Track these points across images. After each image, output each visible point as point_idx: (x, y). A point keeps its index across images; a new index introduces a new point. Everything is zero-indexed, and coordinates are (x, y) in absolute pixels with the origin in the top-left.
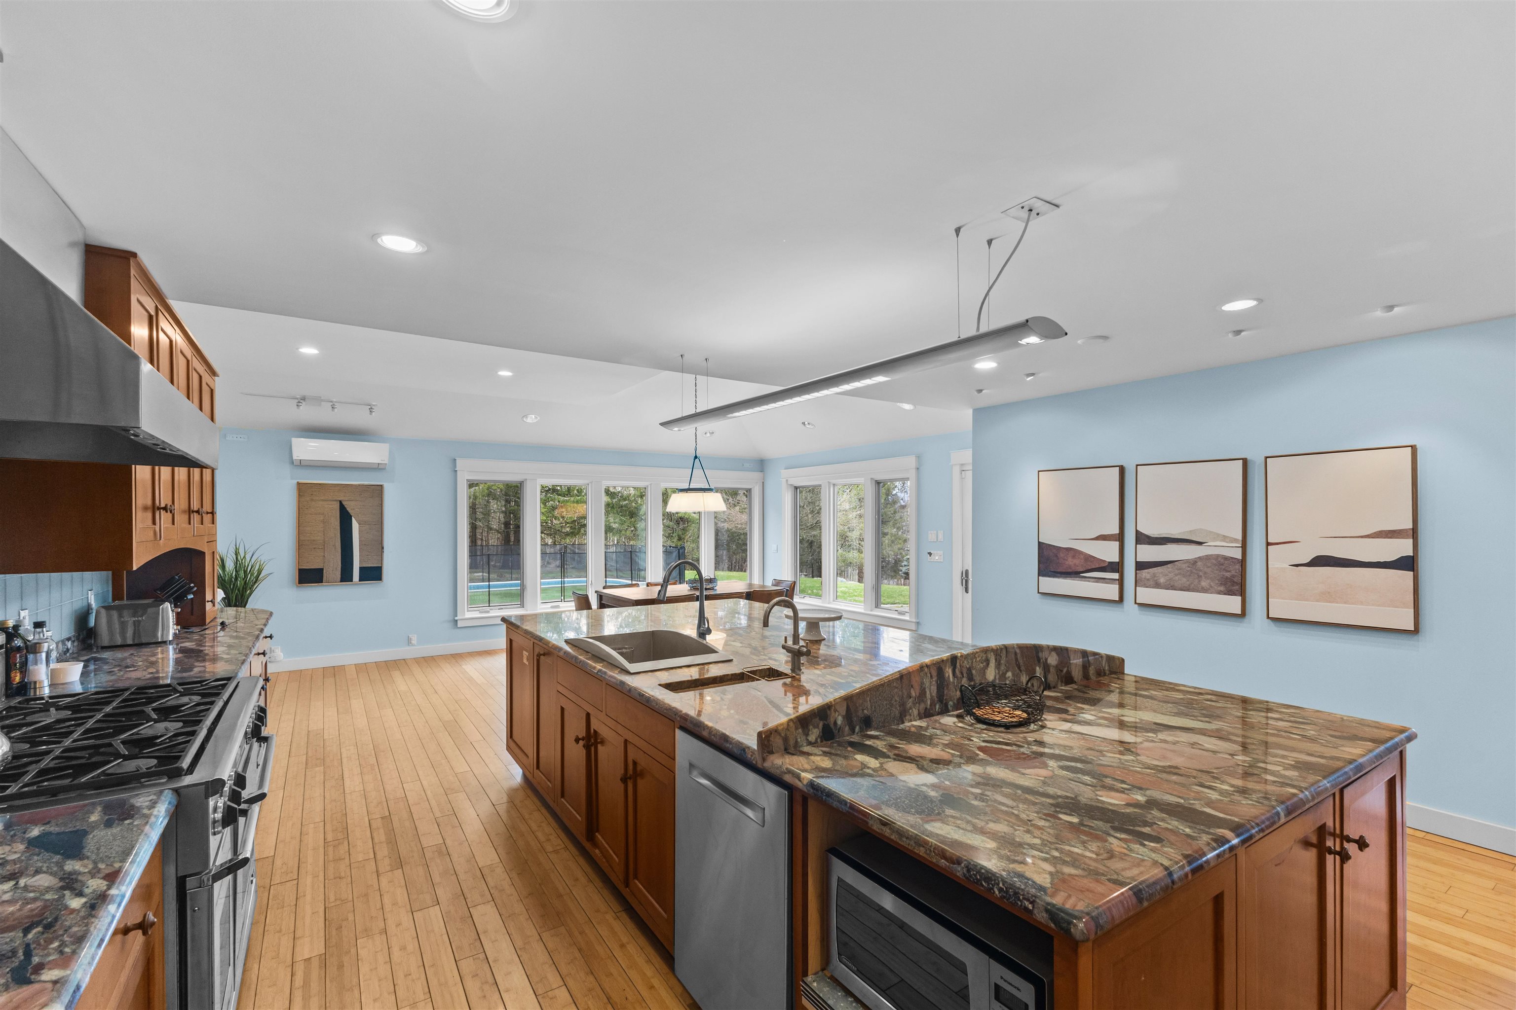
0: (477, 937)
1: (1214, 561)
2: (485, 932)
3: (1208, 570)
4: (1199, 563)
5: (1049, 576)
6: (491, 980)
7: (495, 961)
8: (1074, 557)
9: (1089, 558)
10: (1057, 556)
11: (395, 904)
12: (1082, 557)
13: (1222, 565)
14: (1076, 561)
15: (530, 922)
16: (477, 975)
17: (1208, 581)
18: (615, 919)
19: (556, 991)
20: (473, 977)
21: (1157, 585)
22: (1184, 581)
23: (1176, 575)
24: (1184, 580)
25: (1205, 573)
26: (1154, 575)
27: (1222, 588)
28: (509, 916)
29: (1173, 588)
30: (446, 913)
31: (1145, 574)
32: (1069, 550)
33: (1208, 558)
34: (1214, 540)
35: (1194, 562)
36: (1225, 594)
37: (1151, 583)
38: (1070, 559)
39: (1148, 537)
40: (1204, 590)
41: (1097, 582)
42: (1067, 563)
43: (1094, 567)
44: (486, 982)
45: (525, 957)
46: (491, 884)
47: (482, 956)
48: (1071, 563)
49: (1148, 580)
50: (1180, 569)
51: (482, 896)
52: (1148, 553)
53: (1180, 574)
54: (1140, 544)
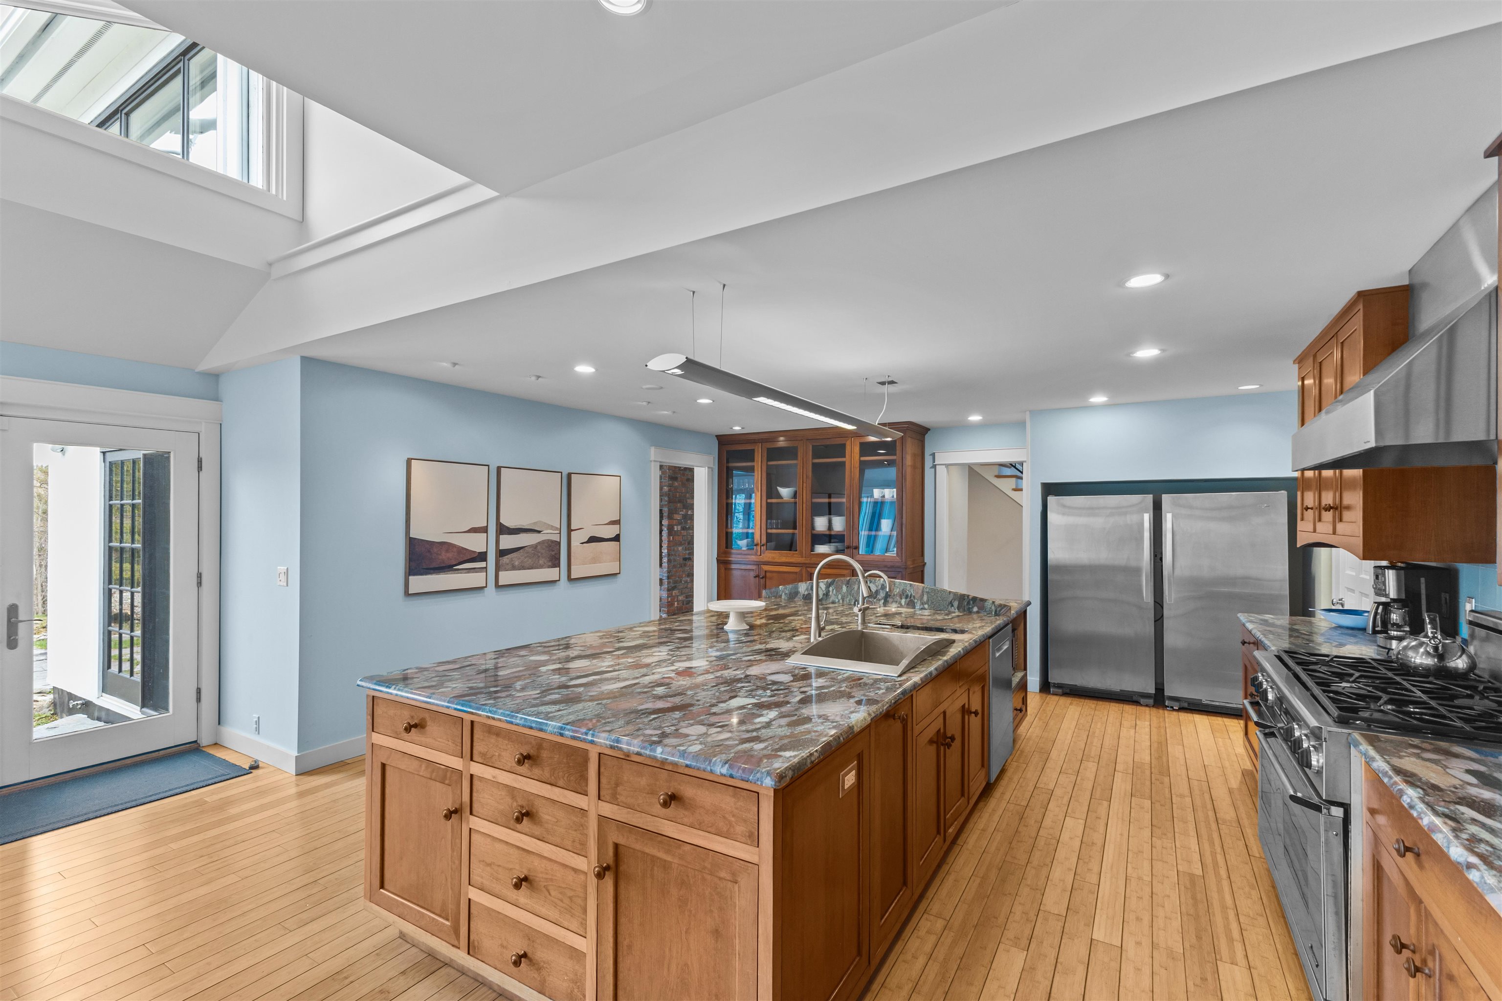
0: (1073, 891)
1: (546, 544)
2: (1064, 890)
3: (543, 551)
4: (539, 547)
5: (422, 574)
6: (1080, 862)
7: (1070, 869)
8: (447, 551)
9: (462, 550)
10: (429, 551)
11: (1138, 970)
12: (455, 550)
13: (550, 546)
14: (450, 555)
15: (1025, 876)
16: (1088, 869)
17: (543, 560)
18: (968, 843)
19: (1045, 836)
20: (1091, 870)
21: (514, 568)
22: (529, 562)
23: (526, 558)
24: (530, 560)
25: (542, 554)
26: (512, 560)
27: (550, 564)
28: (1037, 889)
29: (523, 568)
30: (1089, 926)
31: (505, 559)
32: (442, 544)
33: (543, 542)
34: (547, 529)
35: (535, 547)
36: (552, 567)
37: (510, 566)
38: (443, 553)
39: (508, 528)
40: (541, 567)
41: (468, 573)
42: (440, 557)
43: (466, 559)
44: (1085, 862)
45: (1048, 861)
46: (1029, 926)
47: (1077, 877)
48: (445, 557)
49: (508, 564)
50: (528, 553)
51: (1046, 919)
52: (507, 542)
53: (528, 556)
54: (503, 535)
